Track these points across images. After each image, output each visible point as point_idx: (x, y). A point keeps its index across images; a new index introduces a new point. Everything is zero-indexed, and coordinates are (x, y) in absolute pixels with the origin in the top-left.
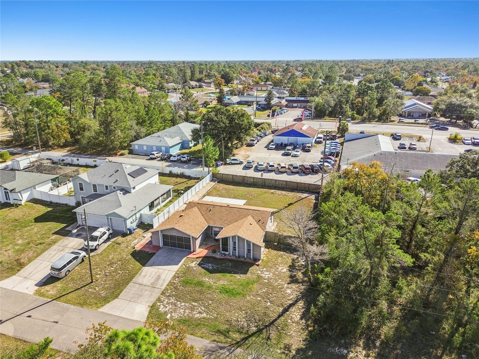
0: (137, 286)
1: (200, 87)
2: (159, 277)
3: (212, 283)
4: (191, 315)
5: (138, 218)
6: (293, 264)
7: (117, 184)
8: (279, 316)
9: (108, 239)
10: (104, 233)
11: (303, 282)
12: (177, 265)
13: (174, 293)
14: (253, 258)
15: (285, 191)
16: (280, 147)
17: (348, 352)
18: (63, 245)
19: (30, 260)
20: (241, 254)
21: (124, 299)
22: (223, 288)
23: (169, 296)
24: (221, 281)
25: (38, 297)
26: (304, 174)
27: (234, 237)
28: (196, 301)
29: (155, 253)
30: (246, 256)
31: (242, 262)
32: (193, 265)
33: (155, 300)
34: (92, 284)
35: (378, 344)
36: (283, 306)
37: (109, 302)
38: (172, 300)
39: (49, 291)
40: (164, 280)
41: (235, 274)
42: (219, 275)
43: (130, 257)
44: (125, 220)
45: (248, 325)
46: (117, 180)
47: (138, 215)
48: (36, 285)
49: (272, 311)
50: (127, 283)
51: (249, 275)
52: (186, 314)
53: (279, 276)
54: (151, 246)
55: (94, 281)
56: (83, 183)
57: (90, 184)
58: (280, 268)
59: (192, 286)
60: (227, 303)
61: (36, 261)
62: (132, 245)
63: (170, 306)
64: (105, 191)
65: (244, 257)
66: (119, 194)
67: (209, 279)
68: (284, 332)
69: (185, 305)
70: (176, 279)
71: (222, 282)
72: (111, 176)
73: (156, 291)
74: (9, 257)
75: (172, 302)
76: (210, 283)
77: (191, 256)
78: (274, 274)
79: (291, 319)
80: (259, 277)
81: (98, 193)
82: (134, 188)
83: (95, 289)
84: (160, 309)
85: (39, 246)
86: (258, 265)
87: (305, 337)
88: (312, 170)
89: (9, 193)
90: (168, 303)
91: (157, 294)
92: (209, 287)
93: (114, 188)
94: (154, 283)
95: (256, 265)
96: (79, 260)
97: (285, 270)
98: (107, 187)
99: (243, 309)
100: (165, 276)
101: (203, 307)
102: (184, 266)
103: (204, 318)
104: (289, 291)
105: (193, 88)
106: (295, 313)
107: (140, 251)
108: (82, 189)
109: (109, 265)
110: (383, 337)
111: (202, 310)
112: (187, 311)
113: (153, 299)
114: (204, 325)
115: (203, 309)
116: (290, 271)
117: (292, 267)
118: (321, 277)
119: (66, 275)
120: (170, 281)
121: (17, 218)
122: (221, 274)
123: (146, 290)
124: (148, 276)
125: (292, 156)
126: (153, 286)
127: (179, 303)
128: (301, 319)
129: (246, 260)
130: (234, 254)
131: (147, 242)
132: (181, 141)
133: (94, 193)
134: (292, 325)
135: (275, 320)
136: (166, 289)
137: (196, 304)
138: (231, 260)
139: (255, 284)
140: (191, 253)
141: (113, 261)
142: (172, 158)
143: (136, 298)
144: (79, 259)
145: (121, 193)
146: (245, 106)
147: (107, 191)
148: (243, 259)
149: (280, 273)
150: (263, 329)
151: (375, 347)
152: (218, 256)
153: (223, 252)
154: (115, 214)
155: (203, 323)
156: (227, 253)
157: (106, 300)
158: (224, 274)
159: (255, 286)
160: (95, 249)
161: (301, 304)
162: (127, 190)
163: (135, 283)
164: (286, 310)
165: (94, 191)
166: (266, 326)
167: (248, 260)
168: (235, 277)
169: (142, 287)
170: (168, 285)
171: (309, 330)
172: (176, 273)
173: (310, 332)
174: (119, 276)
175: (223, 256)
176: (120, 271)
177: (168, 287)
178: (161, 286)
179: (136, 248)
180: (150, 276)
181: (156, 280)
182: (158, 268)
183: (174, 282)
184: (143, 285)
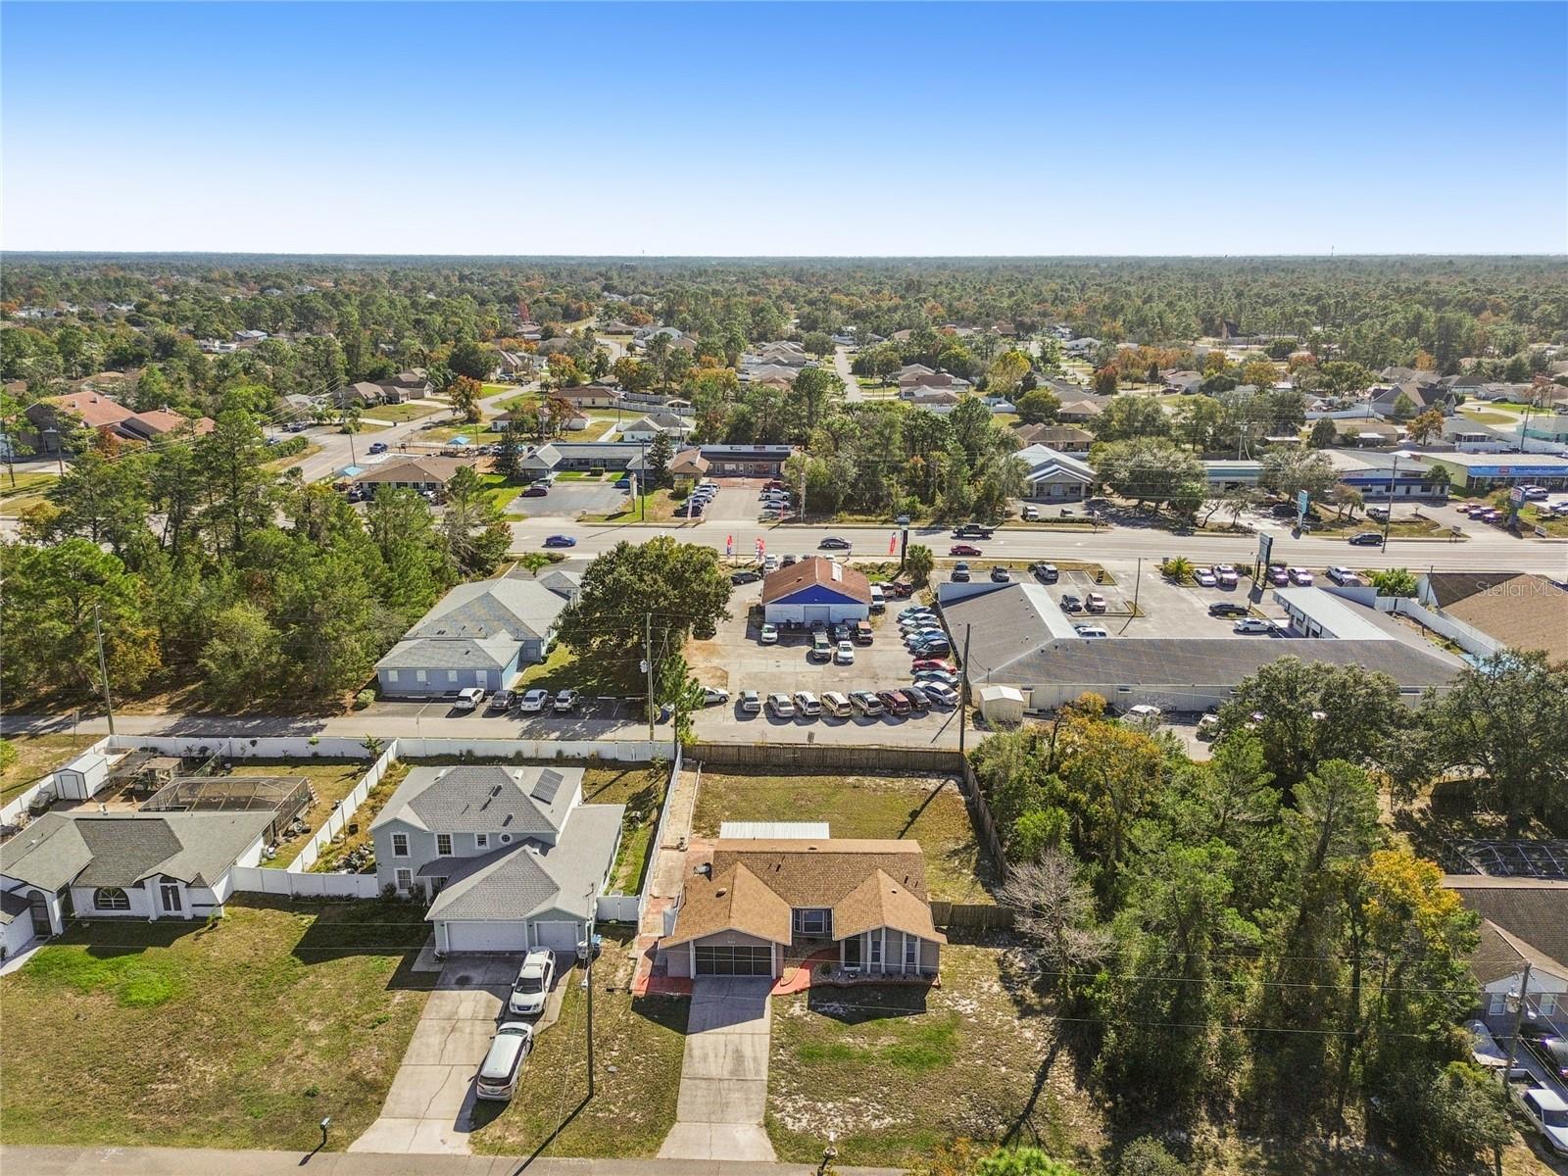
0: (703, 1084)
1: (392, 400)
2: (739, 1055)
3: (866, 1046)
4: (862, 1126)
6: (1004, 971)
7: (511, 828)
8: (1036, 1092)
10: (547, 967)
11: (1046, 1010)
12: (762, 1016)
13: (795, 1084)
14: (922, 973)
15: (879, 775)
16: (790, 634)
17: (1189, 1135)
18: (443, 1015)
19: (390, 1072)
20: (894, 967)
21: (692, 1121)
22: (894, 1052)
23: (789, 1094)
24: (883, 1038)
25: (492, 1157)
26: (895, 719)
27: (876, 933)
28: (853, 1094)
29: (689, 998)
30: (904, 972)
31: (900, 985)
32: (797, 1010)
33: (765, 1109)
34: (595, 1099)
35: (1232, 1109)
36: (1032, 1069)
37: (664, 1134)
38: (802, 1101)
39: (505, 1137)
40: (755, 1059)
41: (902, 1015)
42: (868, 1025)
43: (636, 1016)
44: (582, 923)
45: (988, 1123)
46: (510, 817)
48: (456, 1130)
49: (1018, 1083)
50: (676, 1083)
51: (931, 1012)
53: (989, 1002)
54: (666, 980)
55: (594, 1091)
56: (406, 834)
57: (431, 834)
58: (986, 985)
59: (826, 1060)
60: (919, 1083)
61: (406, 1070)
62: (620, 985)
63: (807, 1116)
64: (477, 847)
65: (899, 972)
66: (532, 855)
67: (853, 1039)
68: (1061, 1122)
69: (835, 1107)
70: (781, 1051)
71: (885, 1041)
72: (485, 806)
73: (754, 1088)
74: (323, 1072)
75: (804, 1105)
76: (861, 1048)
77: (778, 990)
78: (980, 1001)
79: (1061, 1093)
80: (956, 1015)
81: (453, 855)
82: (559, 831)
83: (611, 1111)
84: (790, 1127)
85: (381, 1029)
86: (938, 987)
87: (1102, 1124)
88: (914, 706)
89: (182, 890)
91: (759, 1098)
92: (866, 1057)
93: (505, 838)
94: (737, 1070)
95: (935, 986)
97: (996, 988)
98: (481, 837)
99: (960, 1090)
100: (750, 1049)
101: (875, 1104)
102: (779, 1018)
103: (894, 1126)
104: (1028, 1034)
105: (369, 406)
106: (1062, 1079)
107: (650, 998)
108: (401, 850)
109: (601, 1047)
110: (1236, 1093)
111: (878, 1110)
112: (849, 1119)
113: (759, 1108)
114: (900, 1140)
115: (879, 1107)
116: (1007, 989)
117: (1006, 979)
118: (1089, 992)
120: (770, 1059)
122: (873, 1022)
123: (729, 1090)
124: (711, 1055)
125: (837, 663)
126: (738, 1074)
127: (820, 1104)
128: (1079, 1088)
129: (908, 980)
130: (878, 969)
131: (648, 971)
132: (520, 644)
133: (438, 856)
134: (1068, 1105)
135: (1032, 1102)
136: (773, 1079)
137: (858, 1099)
138: (874, 986)
139: (956, 1031)
140: (776, 982)
141: (603, 1034)
142: (526, 706)
143: (718, 1112)
145: (536, 850)
146: (584, 475)
147: (483, 847)
148: (901, 979)
149: (991, 996)
150: (1019, 1124)
151: (1229, 1116)
152: (837, 978)
153: (846, 969)
154: (555, 914)
155: (896, 1137)
156: (860, 969)
157: (656, 1130)
158: (880, 1021)
159: (959, 1036)
160: (542, 1012)
161: (1064, 1057)
162: (546, 840)
163: (695, 1079)
164: (1042, 1076)
165: (441, 852)
166: (1022, 1118)
167: (911, 979)
168: (906, 1023)
169: (714, 1085)
170: (770, 1069)
171: (1104, 1109)
172: (772, 1038)
173: (1107, 1111)
174: (643, 1069)
175: (849, 978)
176: (638, 1057)
177: (774, 1074)
178: (756, 1073)
179: (634, 993)
180: (716, 1055)
181: (735, 1062)
182: (722, 1034)
183: (780, 1060)
184: (713, 1079)
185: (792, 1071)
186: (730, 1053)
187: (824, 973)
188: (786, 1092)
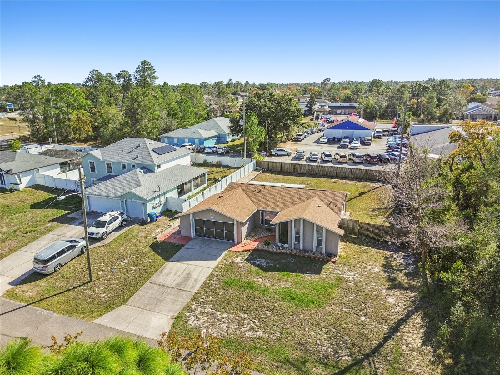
0: (157, 288)
2: (188, 277)
3: (269, 285)
4: (238, 333)
5: (163, 202)
6: (386, 262)
7: (137, 161)
8: (386, 339)
9: (121, 227)
10: (115, 218)
11: (411, 288)
12: (216, 260)
13: (211, 298)
14: (325, 253)
15: (351, 180)
16: (332, 141)
18: (59, 234)
19: (11, 252)
20: (308, 247)
21: (134, 306)
22: (285, 292)
23: (204, 303)
24: (282, 283)
25: (8, 300)
27: (297, 221)
28: (245, 311)
29: (183, 245)
30: (314, 250)
31: (310, 258)
32: (238, 260)
33: (182, 308)
34: (90, 284)
36: (387, 322)
37: (111, 309)
38: (209, 309)
39: (27, 292)
40: (196, 280)
41: (302, 273)
42: (277, 274)
43: (149, 249)
44: (145, 202)
45: (336, 352)
46: (137, 157)
47: (163, 199)
48: (9, 284)
49: (371, 330)
50: (142, 284)
51: (323, 274)
52: (230, 331)
53: (370, 277)
54: (179, 236)
55: (93, 279)
56: (94, 161)
57: (104, 162)
58: (369, 267)
59: (239, 288)
60: (294, 314)
61: (18, 252)
62: (153, 235)
63: (206, 318)
64: (122, 170)
65: (312, 251)
66: (138, 173)
67: (262, 280)
68: (401, 366)
69: (228, 317)
70: (215, 279)
71: (283, 285)
72: (130, 152)
73: (184, 296)
75: (208, 312)
76: (265, 285)
77: (234, 249)
78: (361, 275)
79: (407, 344)
80: (340, 279)
81: (112, 173)
82: (159, 166)
83: (94, 291)
84: (190, 323)
85: (27, 235)
88: (380, 160)
89: (5, 175)
90: (202, 314)
91: (185, 299)
92: (265, 291)
93: (133, 165)
94: (181, 284)
95: (332, 262)
96: (77, 251)
97: (376, 270)
98: (124, 165)
99: (323, 325)
100: (197, 274)
101: (256, 321)
102: (225, 262)
103: (260, 338)
104: (391, 300)
106: (410, 335)
107: (164, 243)
108: (93, 170)
109: (118, 259)
111: (256, 325)
112: (232, 326)
113: (179, 307)
114: (260, 349)
115: (258, 324)
116: (385, 272)
117: (387, 267)
119: (55, 271)
120: (205, 281)
121: (9, 204)
122: (281, 273)
123: (169, 293)
124: (173, 273)
125: (350, 149)
126: (180, 288)
127: (219, 313)
128: (424, 343)
130: (297, 247)
131: (174, 231)
132: (217, 134)
134: (411, 355)
135: (380, 345)
136: (199, 293)
137: (246, 316)
138: (293, 256)
139: (335, 288)
140: (235, 245)
141: (124, 254)
142: (206, 150)
143: (153, 305)
144: (76, 249)
145: (142, 171)
147: (124, 170)
148: (311, 254)
150: (362, 361)
152: (273, 248)
153: (280, 245)
154: (133, 195)
155: (258, 346)
156: (286, 246)
157: (108, 307)
158: (285, 273)
159: (337, 291)
160: (102, 239)
161: (417, 320)
162: (150, 168)
163: (154, 284)
164: (394, 329)
165: (108, 172)
166: (367, 356)
167: (318, 255)
168: (303, 277)
169: (162, 290)
170: (202, 287)
171: (444, 365)
172: (214, 271)
173: (446, 367)
174: (130, 273)
175: (280, 250)
176: (133, 268)
177: (202, 290)
178: (191, 287)
179: (157, 239)
180: (176, 274)
181: (184, 280)
182: (187, 264)
183: (211, 283)
184: (164, 286)
185: (214, 291)
186: (184, 274)
187: (265, 244)
188: (202, 302)
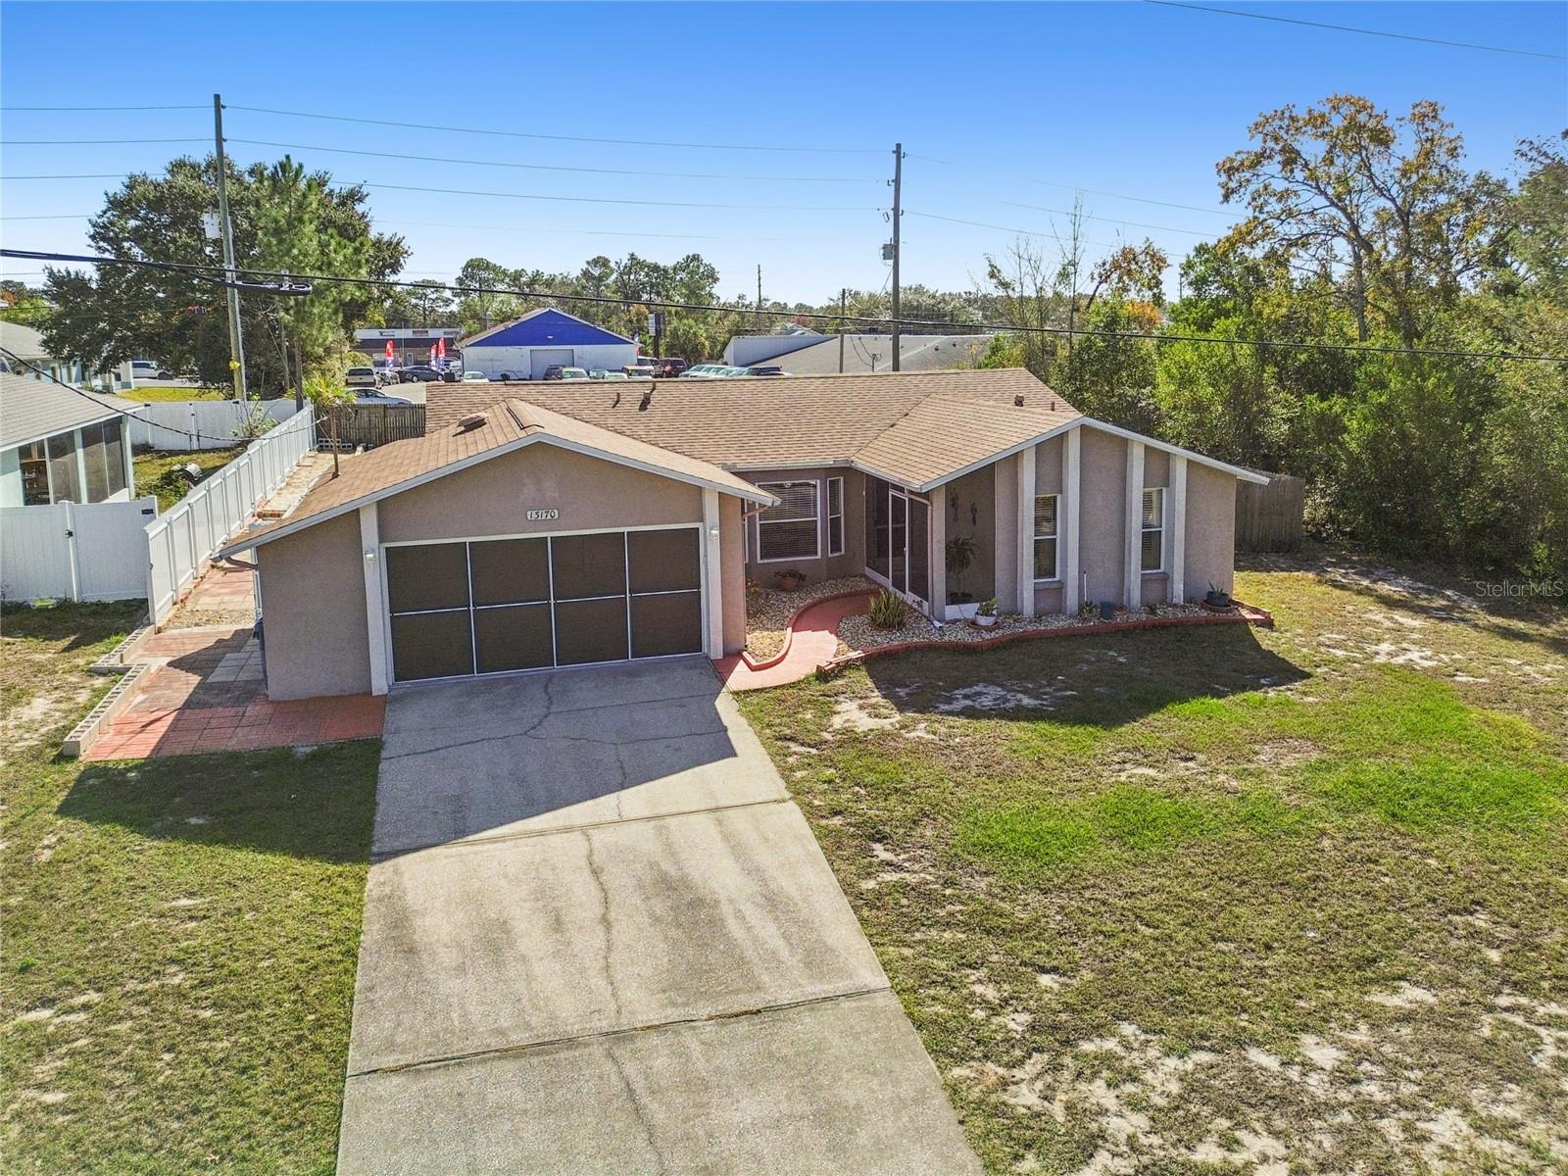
3: (1229, 782)
12: (723, 752)
14: (1186, 595)
20: (1104, 588)
22: (1355, 785)
23: (1055, 1033)
24: (1265, 752)
28: (1371, 971)
30: (1136, 597)
31: (1164, 628)
32: (857, 718)
40: (778, 904)
43: (77, 832)
50: (312, 1115)
54: (262, 706)
62: (20, 738)
77: (750, 678)
86: (1268, 624)
94: (699, 971)
95: (1258, 623)
120: (849, 890)
123: (693, 1084)
124: (527, 927)
127: (1260, 1057)
130: (1052, 602)
131: (178, 696)
136: (921, 980)
140: (721, 665)
152: (945, 633)
153: (953, 612)
174: (62, 1073)
175: (989, 629)
176: (44, 1014)
177: (907, 952)
178: (808, 965)
179: (87, 755)
180: (558, 921)
181: (673, 933)
182: (568, 830)
183: (903, 888)
184: (571, 1042)
185: (985, 923)
186: (628, 899)
187: (880, 628)
188: (1032, 1028)
